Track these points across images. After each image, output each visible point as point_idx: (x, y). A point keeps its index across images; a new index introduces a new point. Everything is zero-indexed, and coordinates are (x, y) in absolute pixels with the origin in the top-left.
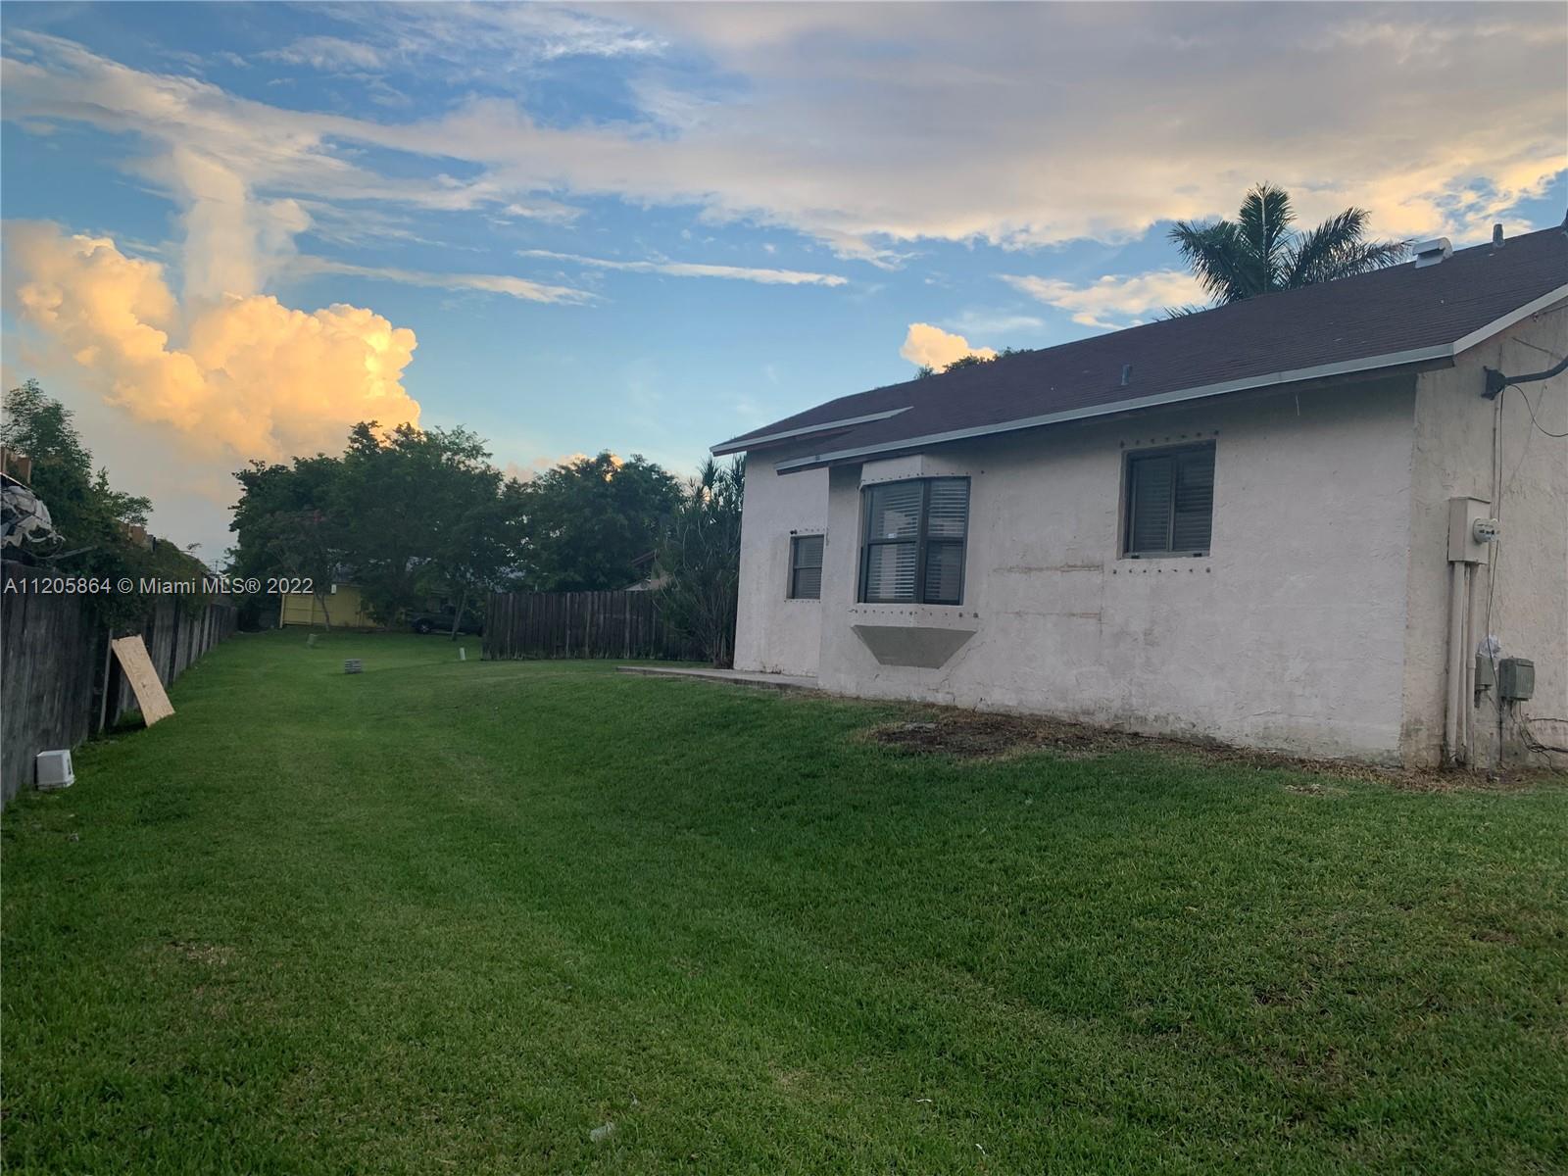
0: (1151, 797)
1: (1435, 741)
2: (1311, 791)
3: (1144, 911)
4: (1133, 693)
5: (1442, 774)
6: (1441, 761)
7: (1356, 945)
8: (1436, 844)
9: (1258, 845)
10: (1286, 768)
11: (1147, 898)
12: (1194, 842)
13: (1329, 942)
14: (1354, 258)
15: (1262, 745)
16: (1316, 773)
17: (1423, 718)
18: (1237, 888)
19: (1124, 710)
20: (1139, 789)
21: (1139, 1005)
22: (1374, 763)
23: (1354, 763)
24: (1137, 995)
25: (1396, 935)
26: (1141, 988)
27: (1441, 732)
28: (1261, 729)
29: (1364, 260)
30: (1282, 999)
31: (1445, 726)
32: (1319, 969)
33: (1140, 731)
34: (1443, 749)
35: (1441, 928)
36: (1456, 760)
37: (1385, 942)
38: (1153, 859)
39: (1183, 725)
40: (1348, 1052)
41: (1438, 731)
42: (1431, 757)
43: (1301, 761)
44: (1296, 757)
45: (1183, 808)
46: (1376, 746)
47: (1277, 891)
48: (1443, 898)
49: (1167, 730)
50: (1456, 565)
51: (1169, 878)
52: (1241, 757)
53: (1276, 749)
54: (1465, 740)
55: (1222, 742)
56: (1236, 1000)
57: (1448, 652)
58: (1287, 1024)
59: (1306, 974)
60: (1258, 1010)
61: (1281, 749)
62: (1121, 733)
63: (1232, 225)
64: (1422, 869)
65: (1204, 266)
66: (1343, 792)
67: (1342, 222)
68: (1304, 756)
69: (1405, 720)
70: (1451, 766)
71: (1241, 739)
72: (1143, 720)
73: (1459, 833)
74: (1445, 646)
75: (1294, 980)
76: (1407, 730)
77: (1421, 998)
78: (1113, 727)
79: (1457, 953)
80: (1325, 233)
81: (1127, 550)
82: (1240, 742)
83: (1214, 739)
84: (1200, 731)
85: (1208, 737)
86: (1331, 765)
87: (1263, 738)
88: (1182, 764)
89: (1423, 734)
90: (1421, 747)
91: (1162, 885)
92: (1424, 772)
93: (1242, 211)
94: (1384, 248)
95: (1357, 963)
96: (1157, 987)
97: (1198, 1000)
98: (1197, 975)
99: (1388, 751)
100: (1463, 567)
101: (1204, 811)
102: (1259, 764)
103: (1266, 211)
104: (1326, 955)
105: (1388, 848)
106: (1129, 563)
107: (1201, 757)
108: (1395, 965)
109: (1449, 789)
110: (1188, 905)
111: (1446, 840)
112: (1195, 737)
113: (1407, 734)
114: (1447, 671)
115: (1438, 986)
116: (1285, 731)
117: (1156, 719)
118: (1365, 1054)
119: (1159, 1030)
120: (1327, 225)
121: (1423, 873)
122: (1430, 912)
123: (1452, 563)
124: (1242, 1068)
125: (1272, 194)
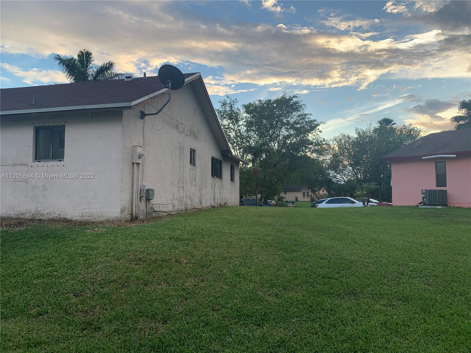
0: (43, 239)
1: (130, 213)
2: (95, 231)
3: (38, 277)
4: (39, 206)
5: (131, 221)
6: (131, 218)
7: (104, 274)
8: (128, 241)
9: (77, 249)
10: (88, 225)
11: (39, 273)
12: (57, 251)
13: (97, 275)
14: (111, 76)
15: (81, 219)
16: (97, 225)
17: (126, 207)
18: (70, 264)
19: (36, 212)
20: (39, 237)
21: (34, 308)
22: (113, 220)
23: (108, 221)
24: (34, 305)
25: (115, 268)
26: (35, 302)
27: (131, 210)
28: (81, 214)
29: (114, 77)
30: (82, 295)
31: (132, 208)
32: (93, 283)
33: (41, 218)
34: (132, 214)
35: (127, 264)
36: (135, 217)
37: (112, 271)
38: (42, 259)
39: (56, 215)
40: (100, 305)
41: (130, 210)
42: (128, 217)
43: (93, 222)
44: (91, 221)
45: (54, 241)
46: (114, 216)
47: (82, 262)
48: (128, 256)
49: (51, 217)
50: (134, 164)
51: (48, 265)
52: (75, 223)
53: (85, 219)
54: (137, 212)
55: (69, 219)
56: (68, 299)
57: (133, 187)
58: (83, 302)
59: (89, 286)
60: (74, 300)
61: (87, 219)
62: (35, 219)
63: (75, 59)
64: (123, 249)
65: (66, 70)
66: (104, 230)
67: (108, 65)
68: (94, 221)
69: (121, 207)
70: (134, 219)
71: (75, 217)
72: (43, 215)
73: (134, 237)
74: (132, 186)
75: (86, 288)
76: (122, 210)
77: (121, 285)
78: (32, 218)
79: (131, 270)
80: (103, 67)
81: (36, 159)
82: (75, 218)
83: (66, 218)
84: (62, 216)
85: (64, 218)
86: (102, 222)
87: (82, 217)
88: (55, 228)
89: (126, 211)
90: (126, 214)
91: (45, 267)
92: (127, 221)
93: (78, 55)
94: (119, 74)
95: (104, 279)
96: (41, 301)
97: (55, 302)
98: (55, 294)
99: (117, 217)
100: (136, 164)
101: (61, 241)
102: (80, 225)
103: (85, 57)
104: (96, 278)
105: (115, 244)
106: (37, 163)
107: (62, 224)
108: (115, 277)
109: (133, 225)
110: (53, 272)
111: (130, 239)
112: (60, 218)
113: (122, 211)
114: (132, 193)
115: (126, 280)
116: (88, 214)
117: (47, 214)
118: (105, 305)
119: (41, 315)
120: (104, 65)
121: (124, 250)
122: (125, 260)
123: (133, 163)
124: (68, 319)
125: (87, 52)
